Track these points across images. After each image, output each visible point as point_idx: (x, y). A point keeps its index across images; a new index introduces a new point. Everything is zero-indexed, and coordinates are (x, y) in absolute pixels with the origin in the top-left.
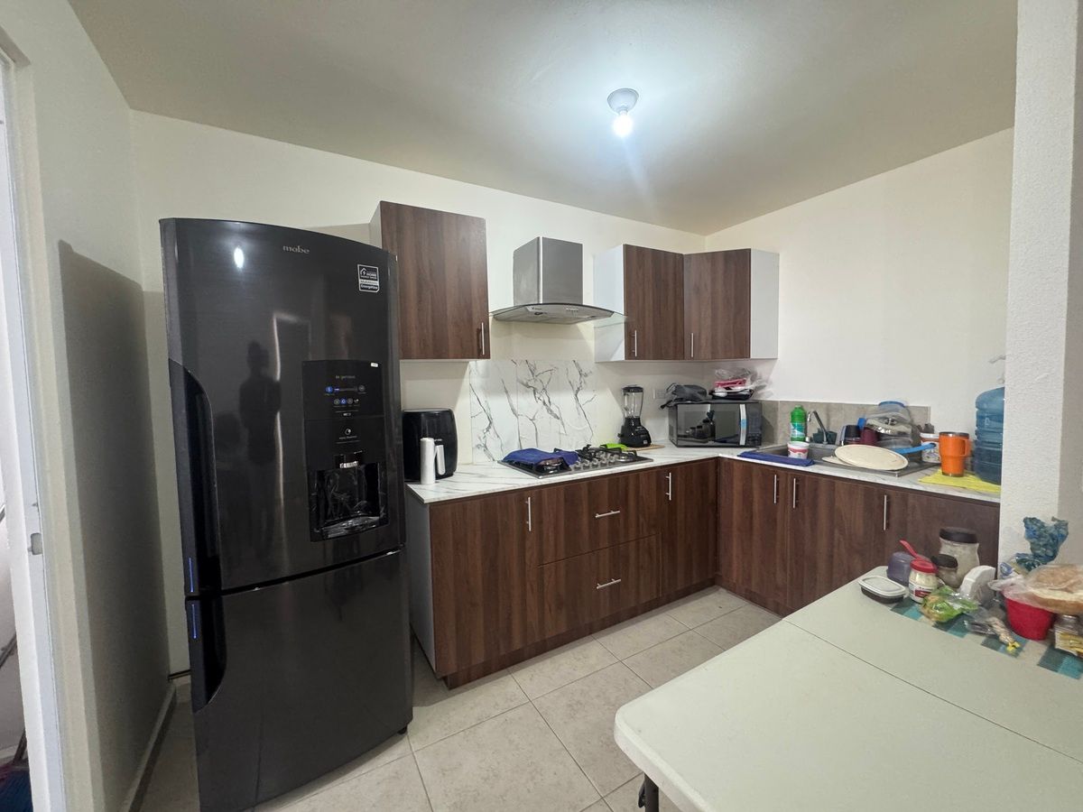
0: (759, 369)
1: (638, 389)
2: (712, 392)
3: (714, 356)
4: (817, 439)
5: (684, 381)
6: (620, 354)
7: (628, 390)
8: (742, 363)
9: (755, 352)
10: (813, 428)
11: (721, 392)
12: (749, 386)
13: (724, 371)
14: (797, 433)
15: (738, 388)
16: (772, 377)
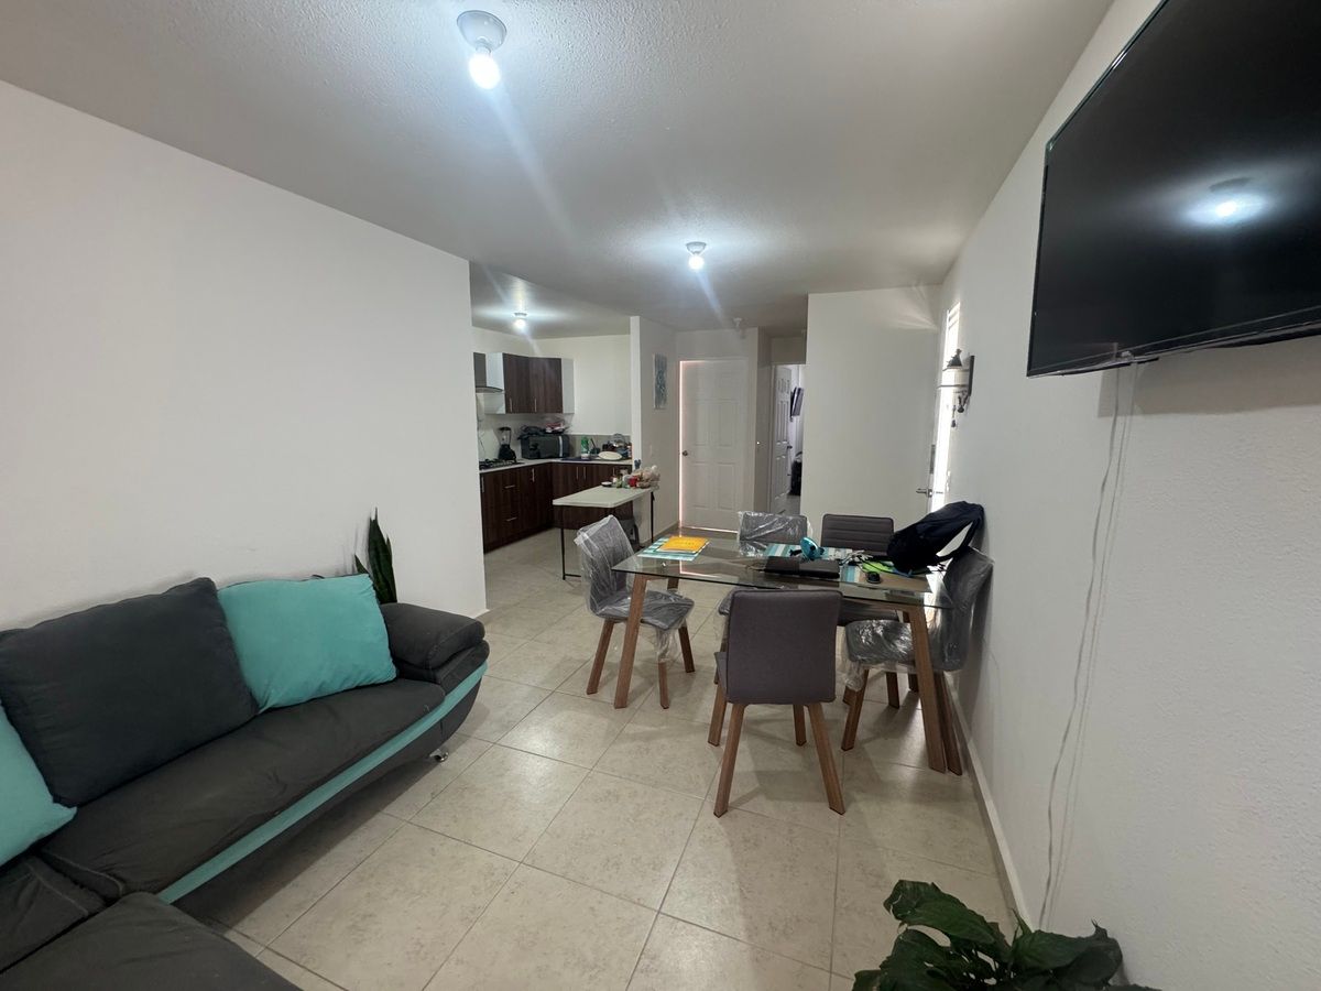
0: (566, 418)
1: (508, 429)
2: (544, 430)
3: (546, 411)
4: (592, 452)
5: (529, 424)
6: (502, 410)
7: (502, 429)
8: (558, 415)
9: (565, 409)
10: (591, 448)
11: (549, 430)
12: (563, 427)
13: (549, 418)
14: (585, 450)
15: (557, 428)
16: (573, 423)
